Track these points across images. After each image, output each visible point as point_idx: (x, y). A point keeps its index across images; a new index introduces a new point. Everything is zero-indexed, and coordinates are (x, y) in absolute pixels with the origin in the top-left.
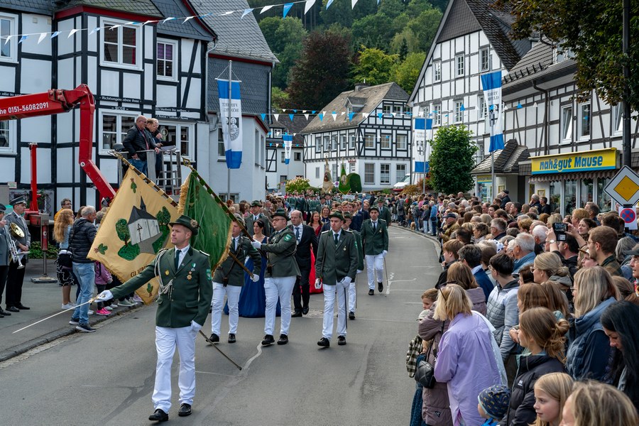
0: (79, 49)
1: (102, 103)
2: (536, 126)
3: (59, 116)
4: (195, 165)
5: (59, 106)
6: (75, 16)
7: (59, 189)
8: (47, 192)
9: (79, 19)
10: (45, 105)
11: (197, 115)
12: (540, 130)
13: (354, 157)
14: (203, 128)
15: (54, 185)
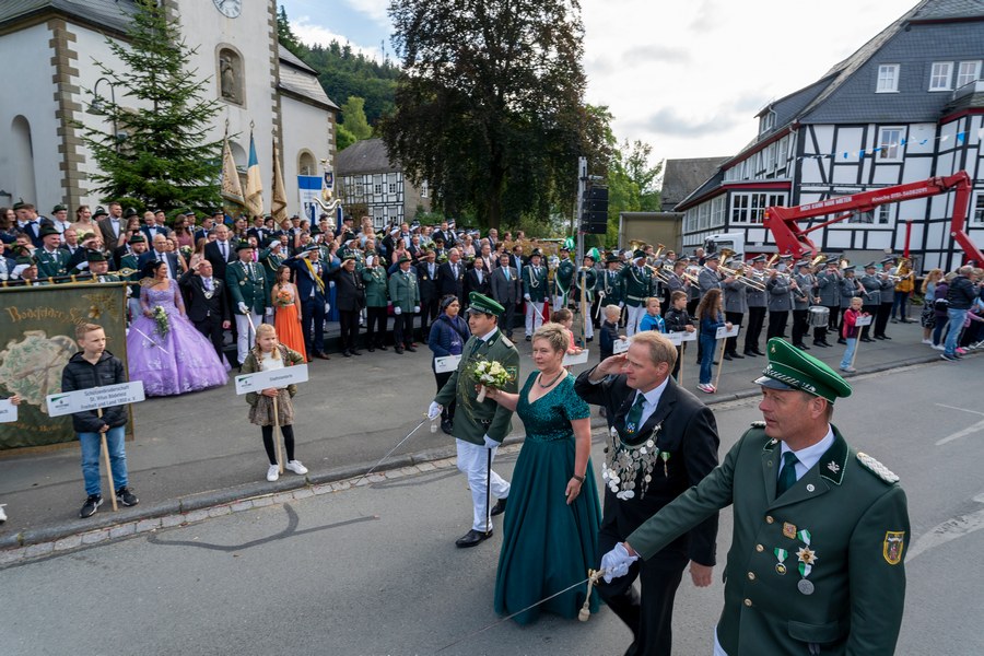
0: (960, 143)
1: (977, 186)
3: (935, 198)
5: (937, 190)
6: (959, 119)
7: (927, 254)
8: (917, 256)
9: (963, 120)
10: (924, 190)
15: (923, 251)
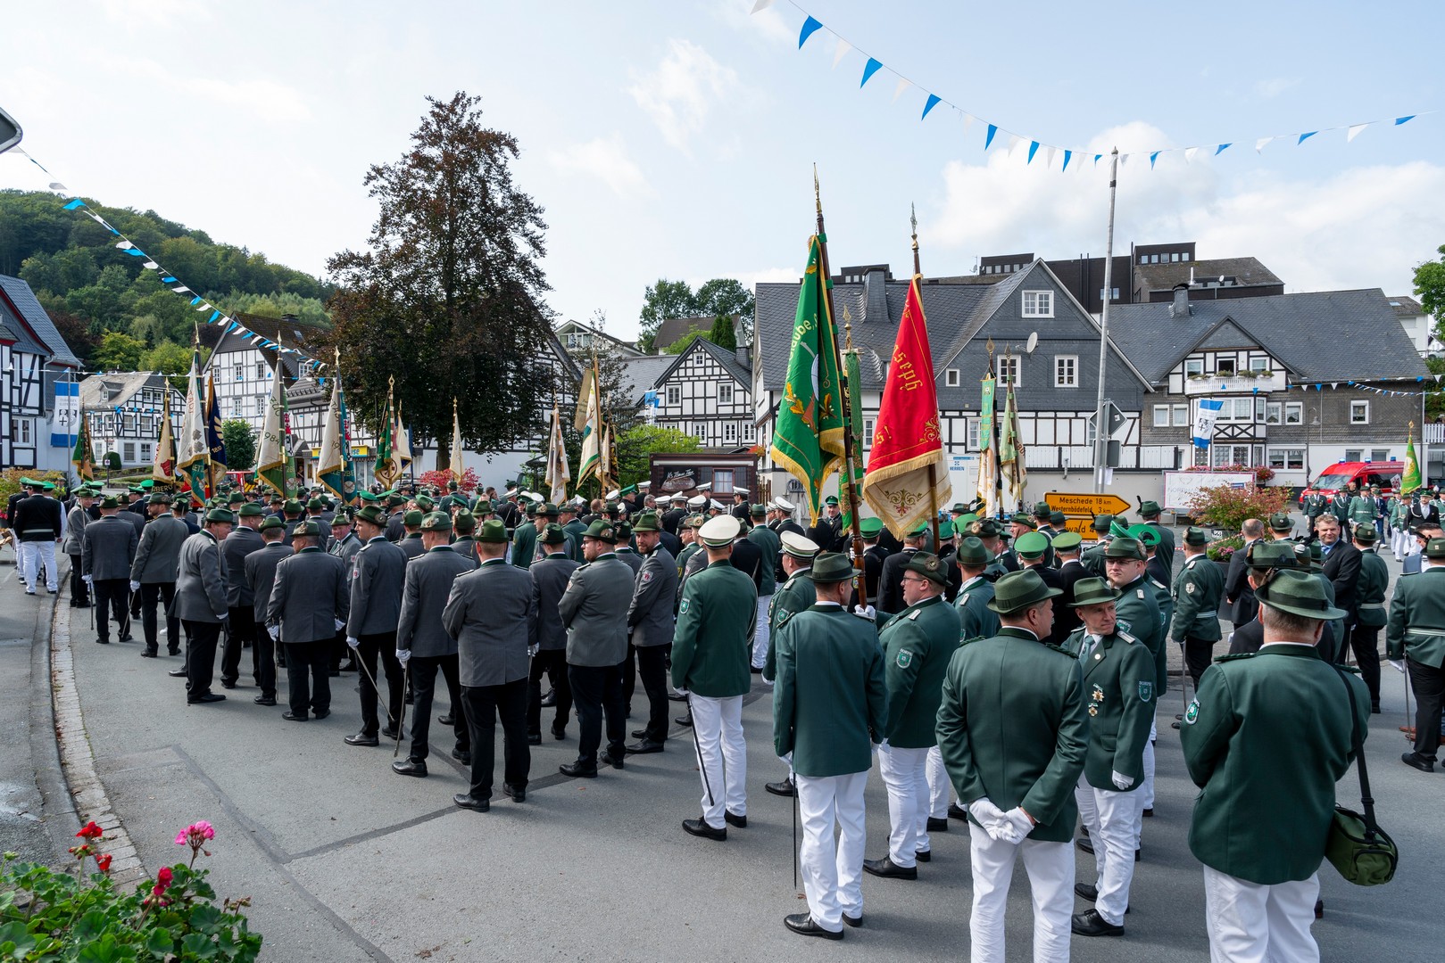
2: (312, 427)
4: (35, 450)
11: (36, 412)
12: (315, 430)
13: (113, 437)
14: (41, 421)
